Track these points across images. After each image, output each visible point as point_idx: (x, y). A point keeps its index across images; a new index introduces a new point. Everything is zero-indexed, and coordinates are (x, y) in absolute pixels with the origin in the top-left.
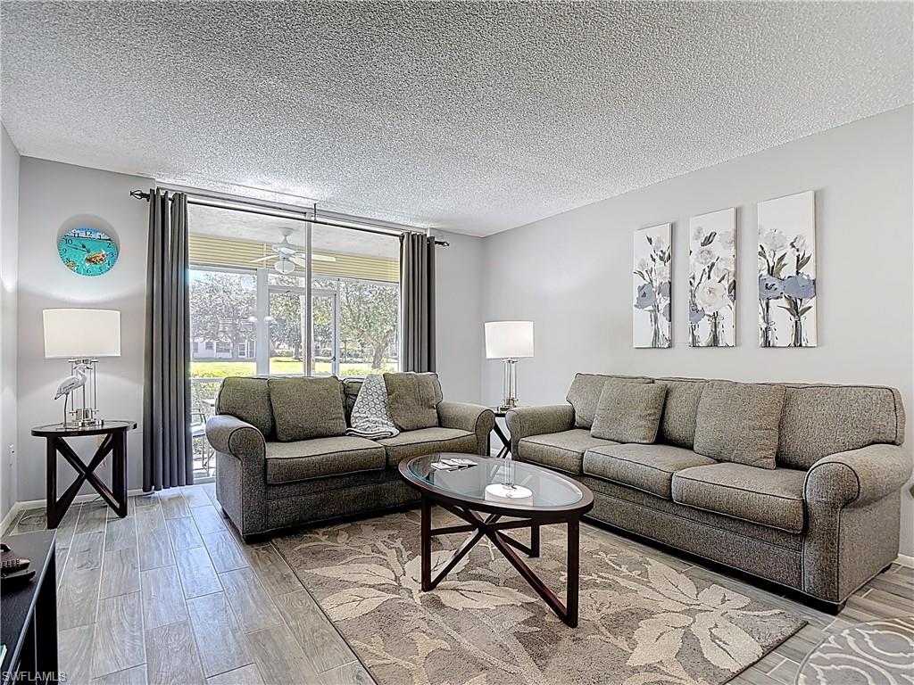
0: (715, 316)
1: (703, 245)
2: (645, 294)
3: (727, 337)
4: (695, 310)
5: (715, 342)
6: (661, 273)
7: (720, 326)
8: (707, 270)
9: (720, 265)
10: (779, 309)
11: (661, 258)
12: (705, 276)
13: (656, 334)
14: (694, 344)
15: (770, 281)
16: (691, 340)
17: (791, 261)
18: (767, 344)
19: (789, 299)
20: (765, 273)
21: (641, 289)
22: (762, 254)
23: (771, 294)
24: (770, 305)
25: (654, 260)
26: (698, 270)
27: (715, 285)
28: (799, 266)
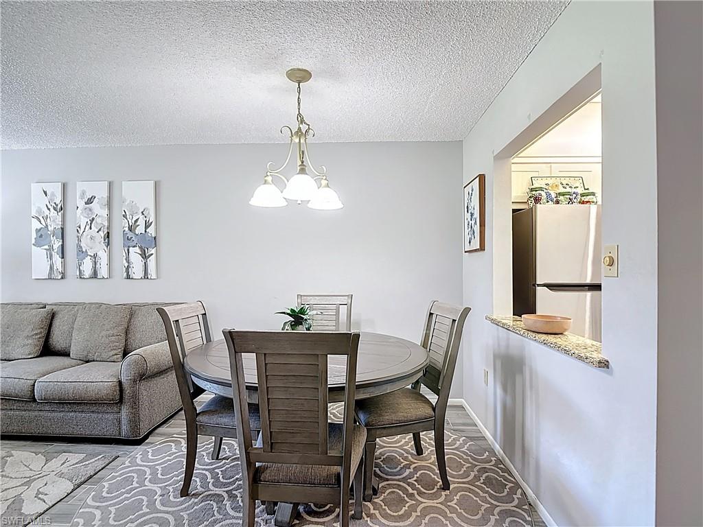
0: (95, 256)
1: (86, 203)
2: (41, 236)
3: (103, 272)
4: (81, 253)
5: (95, 275)
6: (55, 221)
7: (98, 264)
8: (89, 222)
9: (98, 220)
10: (135, 253)
11: (55, 209)
12: (88, 227)
13: (51, 268)
14: (81, 276)
15: (130, 235)
16: (78, 274)
17: (141, 223)
18: (128, 277)
19: (141, 248)
20: (127, 229)
21: (38, 231)
22: (125, 216)
23: (131, 244)
24: (130, 251)
25: (49, 209)
26: (83, 221)
27: (95, 234)
28: (146, 227)
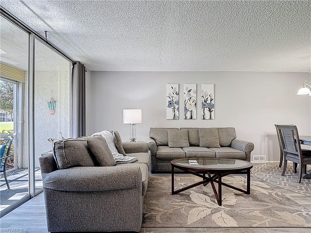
0: (191, 111)
1: (188, 92)
2: (171, 104)
3: (194, 117)
4: (186, 110)
5: (191, 118)
6: (176, 98)
7: (193, 114)
8: (189, 99)
9: (193, 98)
10: (207, 110)
11: (176, 94)
12: (189, 100)
13: (174, 115)
14: (186, 118)
15: (205, 103)
16: (185, 117)
17: (209, 99)
18: (204, 119)
19: (209, 108)
20: (204, 101)
21: (169, 102)
22: (203, 97)
23: (205, 107)
24: (205, 109)
25: (174, 94)
26: (187, 98)
27: (191, 103)
28: (211, 101)
